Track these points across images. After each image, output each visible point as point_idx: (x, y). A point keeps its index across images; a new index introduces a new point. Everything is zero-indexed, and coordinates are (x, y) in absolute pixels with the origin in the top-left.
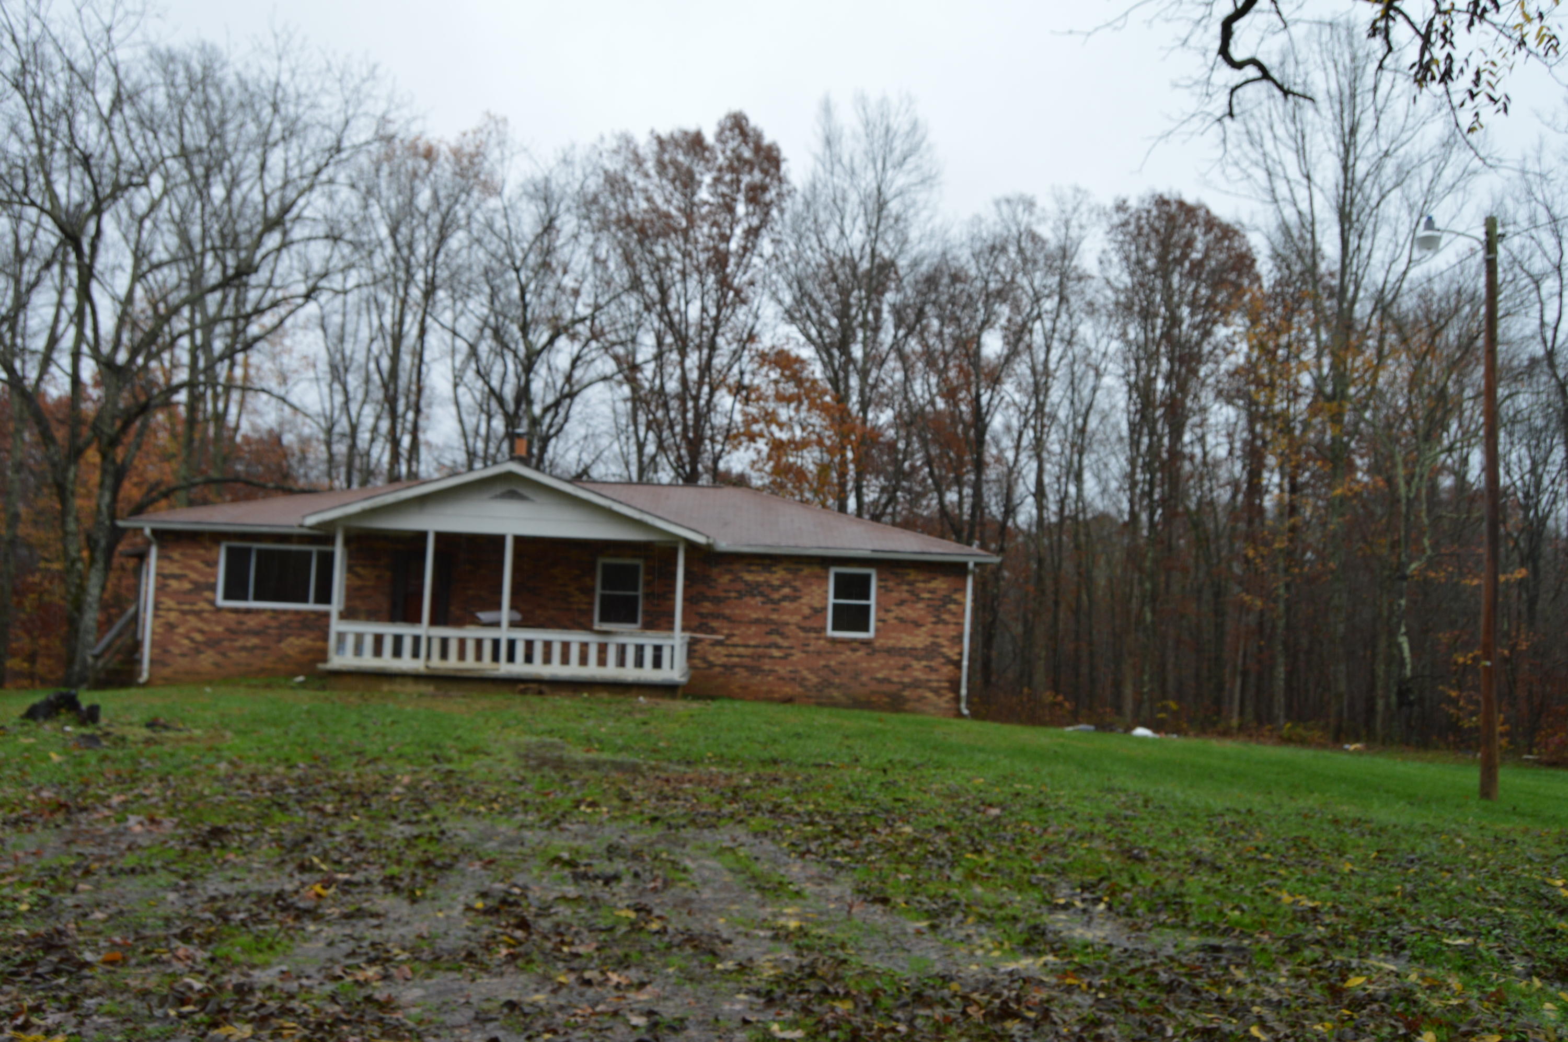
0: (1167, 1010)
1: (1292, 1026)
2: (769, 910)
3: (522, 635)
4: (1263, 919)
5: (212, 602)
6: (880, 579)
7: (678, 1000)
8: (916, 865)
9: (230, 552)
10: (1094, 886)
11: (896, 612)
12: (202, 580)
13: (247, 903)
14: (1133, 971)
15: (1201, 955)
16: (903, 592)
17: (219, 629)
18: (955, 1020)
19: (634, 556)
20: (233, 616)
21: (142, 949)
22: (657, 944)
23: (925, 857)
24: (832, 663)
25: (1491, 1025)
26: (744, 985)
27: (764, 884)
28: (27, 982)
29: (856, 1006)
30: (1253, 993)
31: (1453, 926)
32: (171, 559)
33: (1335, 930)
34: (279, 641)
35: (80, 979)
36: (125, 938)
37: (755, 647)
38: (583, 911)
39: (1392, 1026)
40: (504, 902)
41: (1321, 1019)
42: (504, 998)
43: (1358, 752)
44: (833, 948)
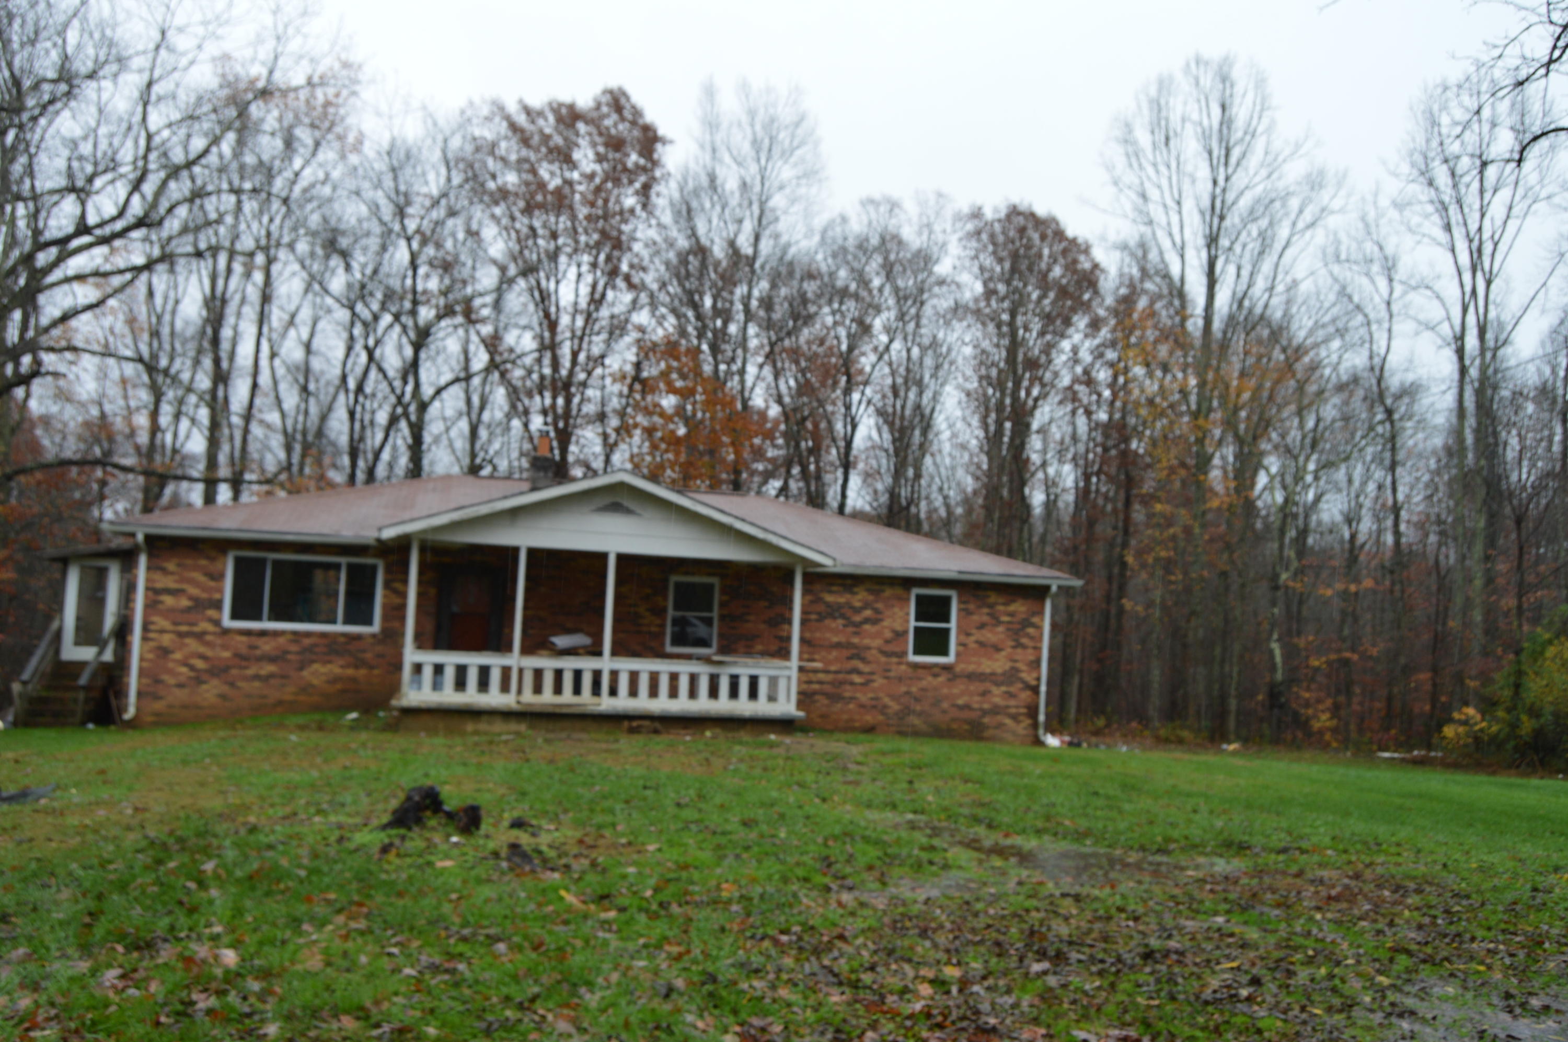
3: (626, 665)
5: (217, 623)
6: (960, 602)
9: (239, 562)
11: (977, 635)
12: (204, 595)
16: (982, 616)
17: (226, 654)
19: (709, 574)
20: (244, 639)
24: (914, 689)
32: (164, 571)
34: (301, 668)
37: (836, 672)
43: (1234, 753)
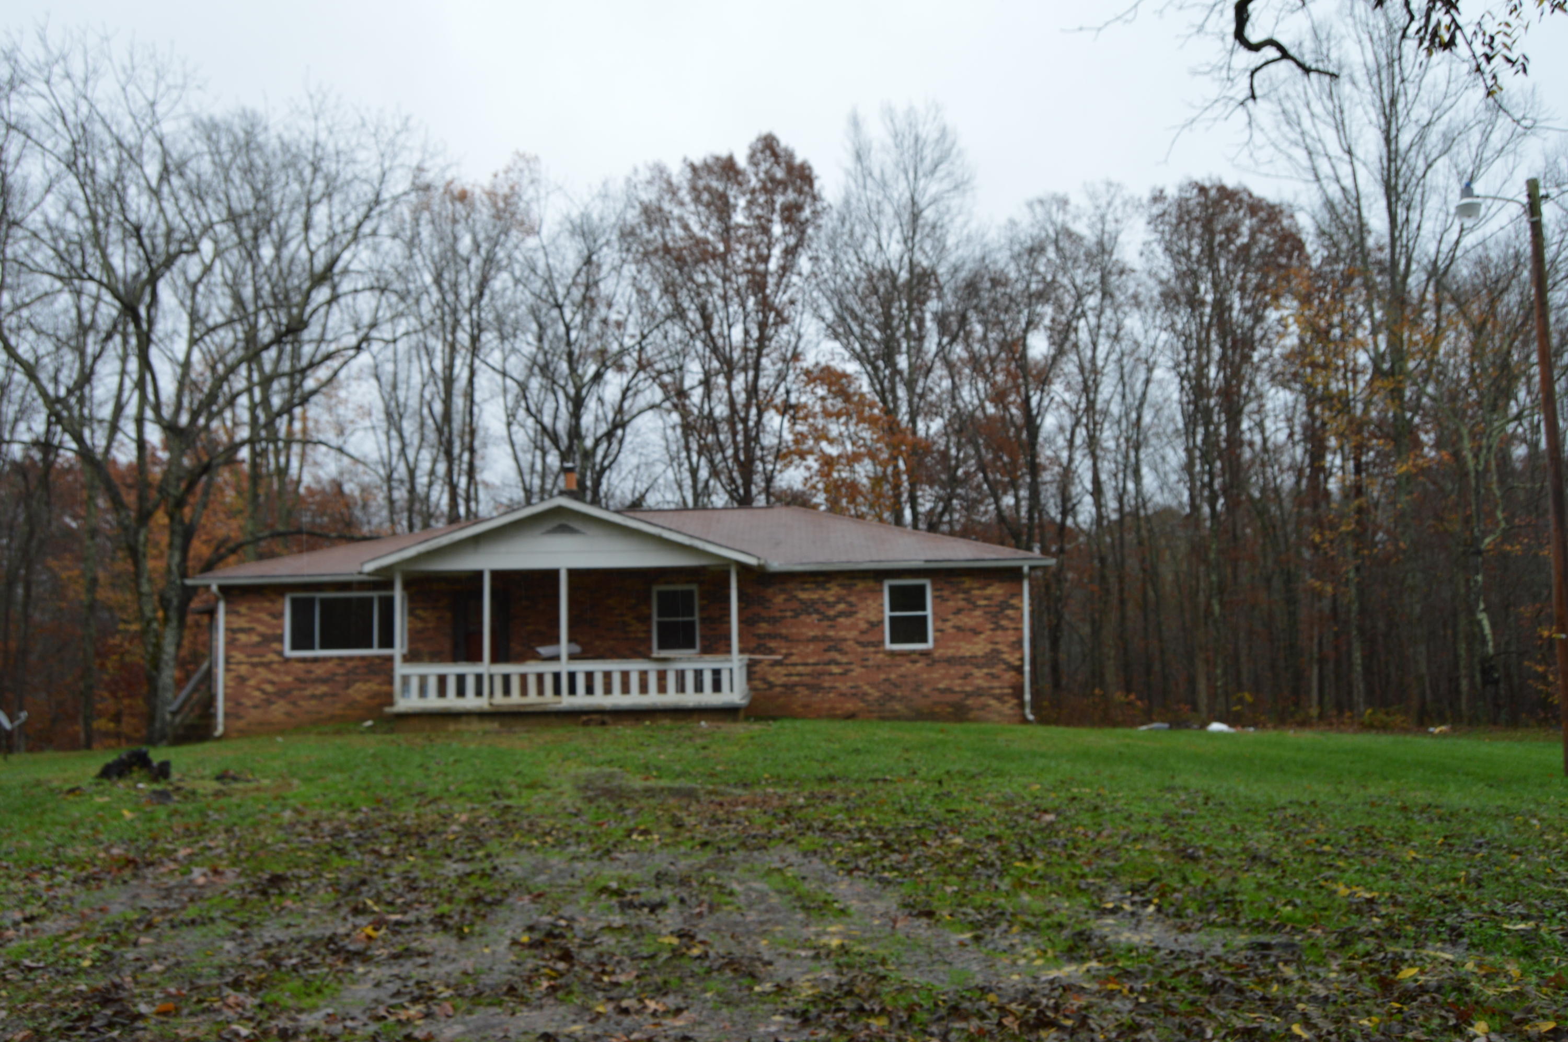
0: (1208, 1012)
1: (1337, 1022)
2: (813, 929)
3: (581, 667)
4: (1316, 914)
5: (280, 653)
6: (935, 589)
7: (713, 1025)
8: (964, 876)
9: (294, 602)
10: (1144, 888)
11: (954, 621)
12: (269, 632)
13: (300, 949)
14: (1177, 974)
15: (1249, 953)
16: (959, 601)
17: (289, 679)
18: (990, 1032)
19: (688, 582)
20: (301, 665)
21: (195, 999)
22: (696, 970)
23: (974, 867)
24: (893, 676)
25: (1546, 1012)
26: (781, 1006)
27: (807, 903)
28: (82, 1036)
29: (891, 1022)
30: (1300, 990)
31: (1515, 911)
32: (238, 614)
33: (1391, 921)
34: (347, 687)
35: (133, 1031)
36: (179, 989)
37: (814, 664)
38: (627, 940)
39: (1442, 1017)
40: (550, 934)
41: (1369, 1013)
42: (541, 1030)
43: (1443, 735)
44: (873, 964)
